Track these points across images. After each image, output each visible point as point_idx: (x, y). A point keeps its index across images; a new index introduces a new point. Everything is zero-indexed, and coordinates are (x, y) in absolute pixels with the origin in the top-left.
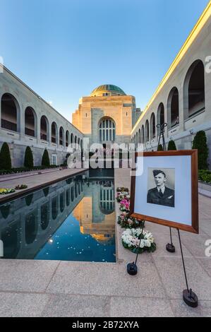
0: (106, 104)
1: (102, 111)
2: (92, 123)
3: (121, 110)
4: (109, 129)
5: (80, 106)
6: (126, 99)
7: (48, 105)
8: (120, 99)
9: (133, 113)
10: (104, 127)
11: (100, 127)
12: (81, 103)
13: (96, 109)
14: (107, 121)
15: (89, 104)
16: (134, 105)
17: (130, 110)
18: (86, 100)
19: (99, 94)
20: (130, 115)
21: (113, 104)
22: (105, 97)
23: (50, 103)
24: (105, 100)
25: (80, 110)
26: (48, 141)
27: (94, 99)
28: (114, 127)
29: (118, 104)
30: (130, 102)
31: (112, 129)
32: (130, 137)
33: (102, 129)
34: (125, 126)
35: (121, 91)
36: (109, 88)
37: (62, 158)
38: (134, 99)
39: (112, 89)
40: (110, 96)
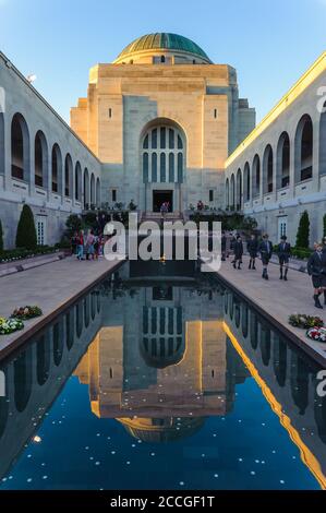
0: (163, 87)
1: (154, 104)
2: (124, 133)
3: (202, 103)
4: (167, 151)
5: (92, 89)
6: (213, 75)
7: (27, 83)
8: (197, 74)
9: (232, 111)
10: (154, 146)
11: (146, 146)
12: (95, 81)
13: (136, 99)
14: (163, 129)
15: (116, 85)
16: (233, 90)
17: (223, 103)
18: (107, 72)
19: (142, 58)
20: (224, 117)
21: (181, 87)
22: (156, 68)
23: (33, 79)
24: (159, 74)
25: (91, 100)
26: (28, 181)
27: (129, 72)
28: (180, 146)
29: (193, 87)
30: (224, 83)
31: (176, 151)
32: (221, 173)
33: (150, 151)
34: (209, 146)
35: (200, 52)
36: (168, 43)
37: (57, 228)
38: (232, 74)
39: (177, 47)
40: (172, 66)
